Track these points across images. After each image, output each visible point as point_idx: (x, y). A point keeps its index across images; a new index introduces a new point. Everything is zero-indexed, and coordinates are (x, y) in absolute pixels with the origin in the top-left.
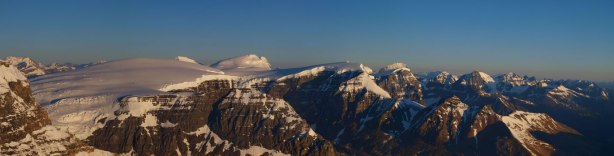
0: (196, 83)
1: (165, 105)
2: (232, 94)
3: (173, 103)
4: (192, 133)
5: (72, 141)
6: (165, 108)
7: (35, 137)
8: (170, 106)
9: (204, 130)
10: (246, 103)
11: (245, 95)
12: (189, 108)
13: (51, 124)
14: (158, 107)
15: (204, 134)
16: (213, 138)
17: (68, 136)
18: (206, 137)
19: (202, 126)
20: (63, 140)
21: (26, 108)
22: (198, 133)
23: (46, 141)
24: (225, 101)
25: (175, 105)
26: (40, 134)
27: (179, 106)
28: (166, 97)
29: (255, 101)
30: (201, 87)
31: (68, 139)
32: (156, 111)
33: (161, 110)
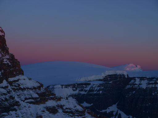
0: (102, 76)
1: (82, 90)
2: (132, 81)
3: (88, 89)
4: (103, 111)
5: (42, 90)
6: (83, 93)
7: (11, 83)
8: (86, 91)
9: (113, 108)
10: (144, 88)
11: (142, 82)
12: (101, 92)
13: (23, 74)
14: (77, 92)
15: (112, 112)
16: (120, 115)
17: (39, 85)
18: (114, 113)
19: (111, 105)
20: (35, 88)
21: (3, 56)
22: (108, 111)
23: (21, 89)
24: (128, 86)
25: (90, 91)
26: (15, 81)
27: (92, 91)
28: (82, 84)
29: (151, 86)
30: (105, 79)
31: (39, 88)
32: (75, 95)
33: (79, 94)
